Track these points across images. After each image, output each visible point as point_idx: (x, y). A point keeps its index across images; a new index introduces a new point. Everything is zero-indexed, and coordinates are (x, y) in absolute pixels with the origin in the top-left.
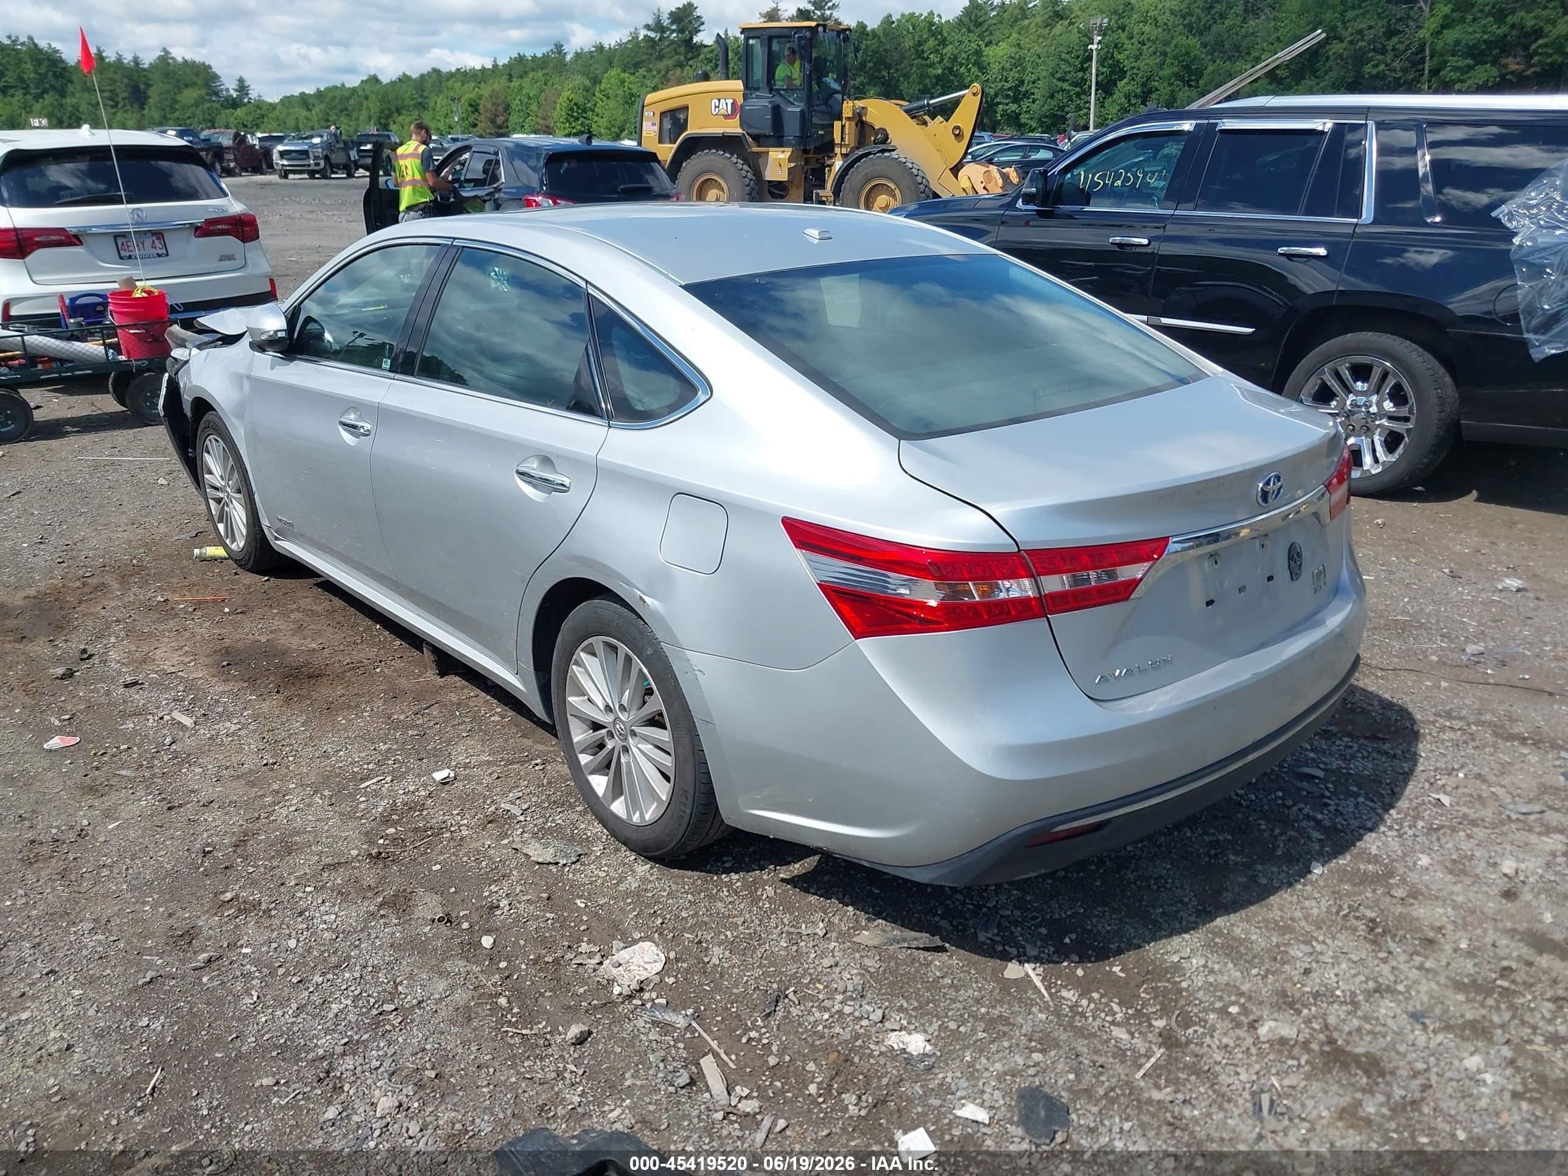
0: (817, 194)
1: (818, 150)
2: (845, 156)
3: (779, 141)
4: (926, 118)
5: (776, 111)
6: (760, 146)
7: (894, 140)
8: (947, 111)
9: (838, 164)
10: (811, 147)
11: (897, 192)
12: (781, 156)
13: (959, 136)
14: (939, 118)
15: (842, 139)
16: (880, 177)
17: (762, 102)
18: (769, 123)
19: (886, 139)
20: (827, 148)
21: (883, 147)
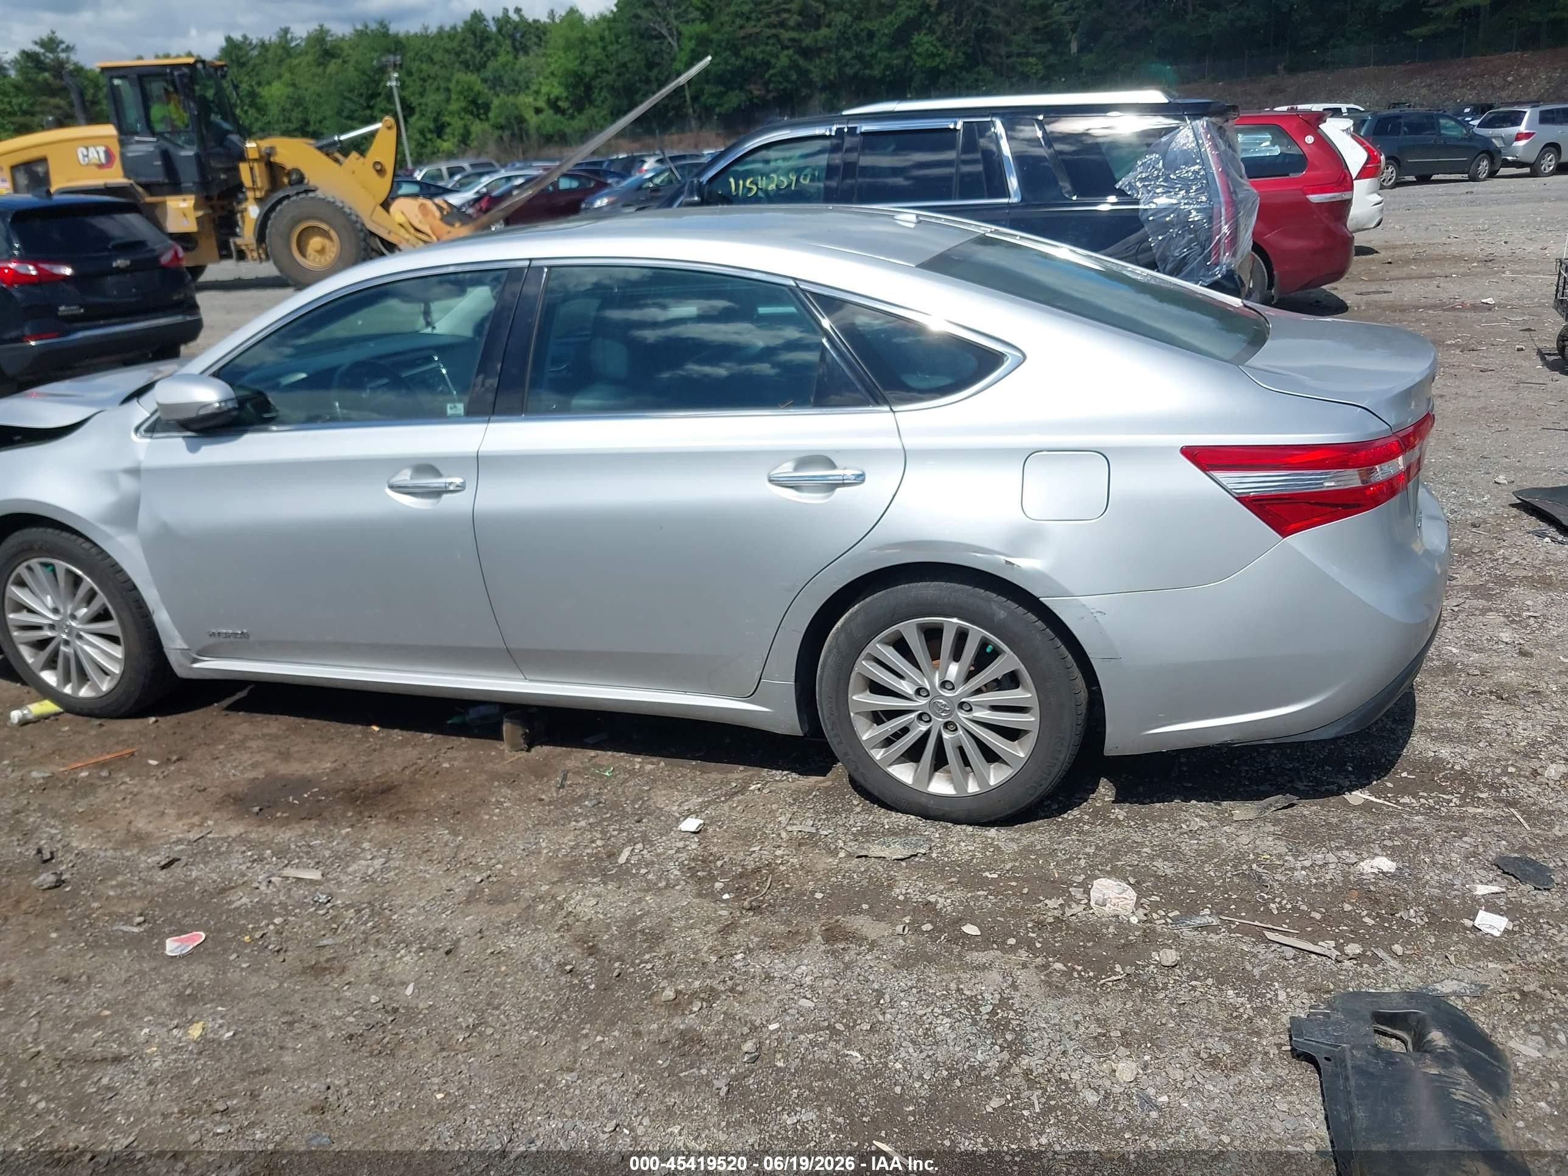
0: (235, 244)
1: (221, 196)
2: (259, 201)
3: (175, 188)
4: (338, 155)
5: (166, 157)
6: (152, 195)
7: (311, 179)
8: (361, 146)
9: (253, 211)
10: (215, 192)
11: (333, 233)
12: (183, 205)
13: (381, 172)
14: (354, 155)
15: (254, 182)
16: (309, 218)
17: (144, 146)
18: (161, 171)
19: (301, 179)
20: (235, 190)
21: (302, 188)
